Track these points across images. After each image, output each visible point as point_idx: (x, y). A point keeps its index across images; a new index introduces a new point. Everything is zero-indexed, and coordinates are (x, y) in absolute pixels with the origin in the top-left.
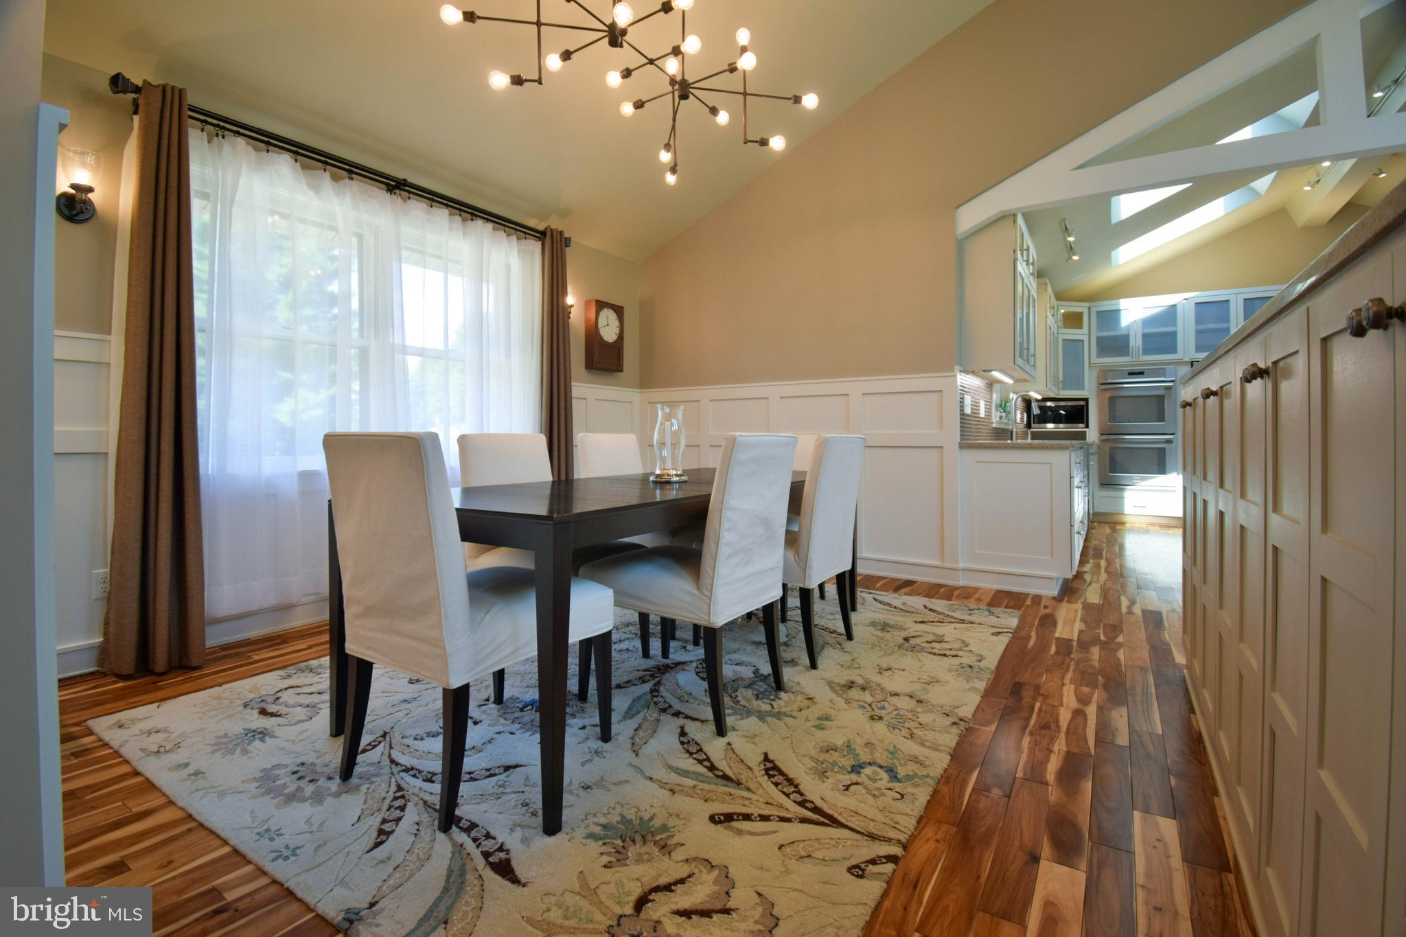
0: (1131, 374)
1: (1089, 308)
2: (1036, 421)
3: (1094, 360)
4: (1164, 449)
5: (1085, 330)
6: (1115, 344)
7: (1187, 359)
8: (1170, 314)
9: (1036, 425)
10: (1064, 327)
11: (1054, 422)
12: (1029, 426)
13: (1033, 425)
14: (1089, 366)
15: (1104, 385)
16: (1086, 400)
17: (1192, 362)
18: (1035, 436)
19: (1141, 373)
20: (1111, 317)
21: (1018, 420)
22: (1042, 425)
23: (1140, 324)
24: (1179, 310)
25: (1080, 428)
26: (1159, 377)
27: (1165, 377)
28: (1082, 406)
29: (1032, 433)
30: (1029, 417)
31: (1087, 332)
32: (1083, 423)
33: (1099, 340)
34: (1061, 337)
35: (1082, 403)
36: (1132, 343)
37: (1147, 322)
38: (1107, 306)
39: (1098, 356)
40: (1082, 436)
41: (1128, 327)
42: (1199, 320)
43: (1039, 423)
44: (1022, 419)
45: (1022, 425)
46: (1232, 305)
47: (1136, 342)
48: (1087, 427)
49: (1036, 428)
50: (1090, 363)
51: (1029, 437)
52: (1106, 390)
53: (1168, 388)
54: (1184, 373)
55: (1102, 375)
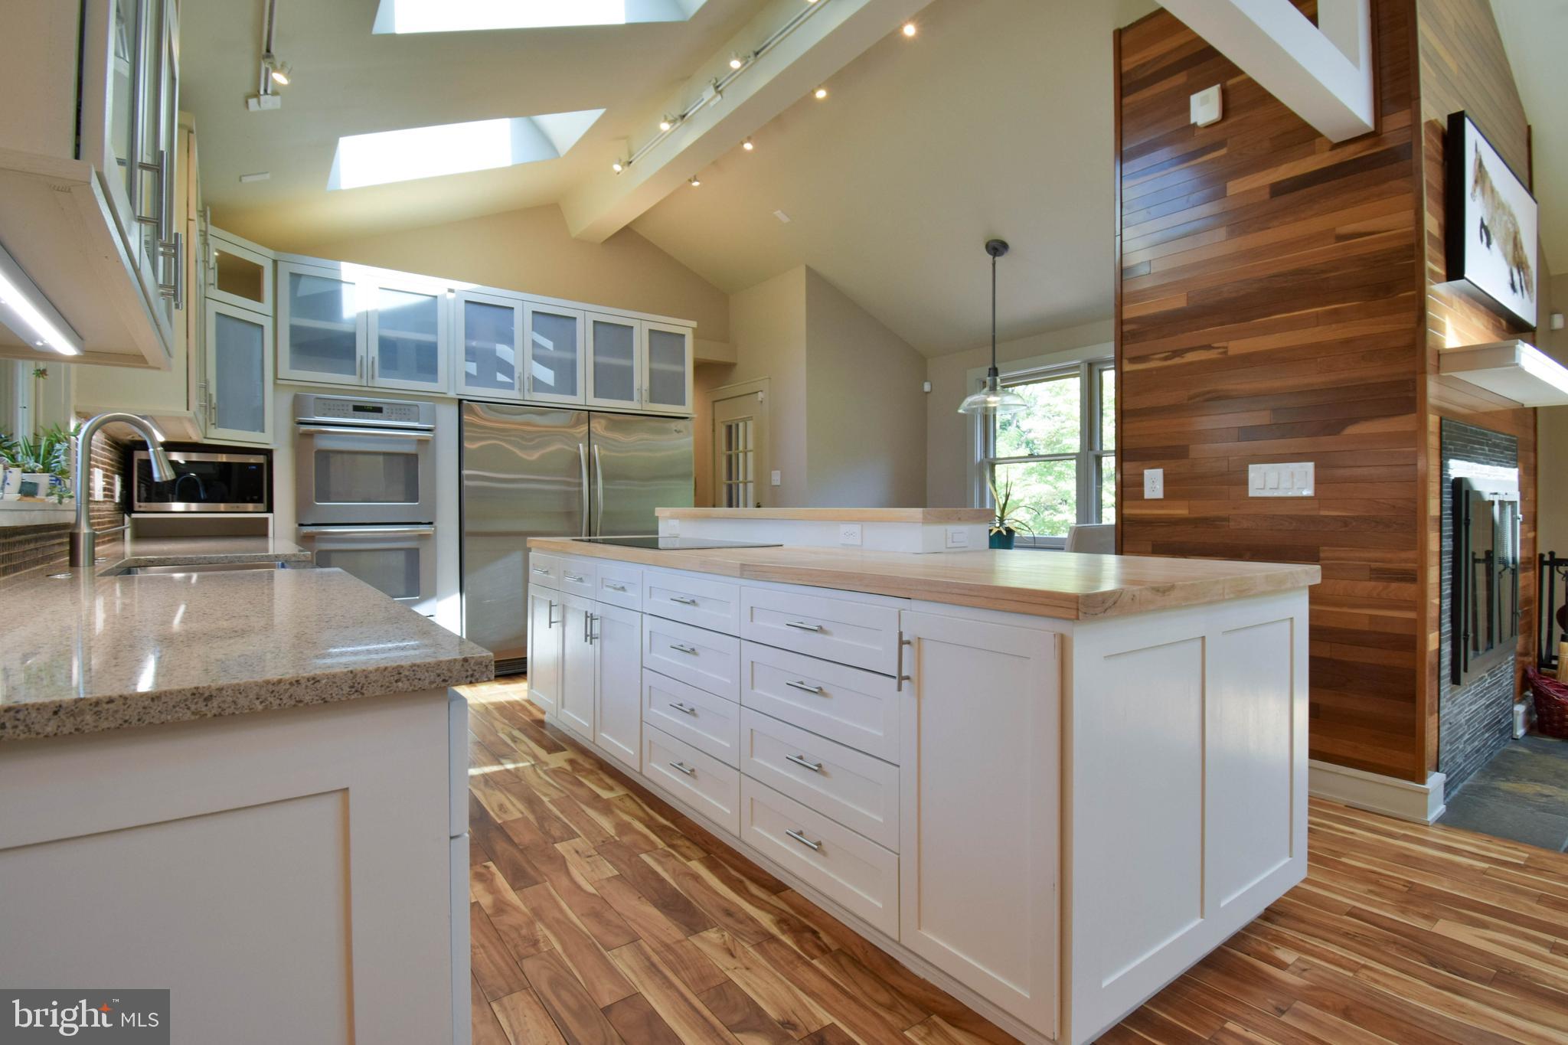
0: (359, 409)
1: (275, 262)
2: (144, 494)
3: (285, 371)
4: (417, 550)
5: (266, 306)
6: (327, 347)
7: (452, 394)
8: (426, 313)
9: (144, 506)
10: (221, 287)
11: (180, 500)
12: (126, 506)
13: (137, 505)
14: (275, 384)
15: (303, 436)
16: (268, 453)
17: (460, 401)
18: (143, 532)
19: (378, 410)
20: (327, 300)
21: (98, 494)
22: (155, 506)
23: (376, 318)
24: (442, 305)
25: (249, 512)
26: (409, 420)
27: (417, 420)
28: (259, 466)
29: (135, 522)
30: (127, 486)
31: (269, 311)
32: (260, 501)
33: (295, 331)
34: (213, 308)
35: (260, 459)
36: (360, 350)
37: (386, 317)
38: (312, 266)
39: (293, 367)
40: (258, 528)
41: (354, 322)
42: (471, 332)
43: (148, 500)
44: (108, 490)
45: (110, 506)
46: (517, 313)
47: (367, 350)
48: (270, 509)
49: (147, 512)
50: (276, 378)
51: (128, 533)
52: (310, 435)
53: (421, 442)
54: (448, 418)
55: (298, 405)
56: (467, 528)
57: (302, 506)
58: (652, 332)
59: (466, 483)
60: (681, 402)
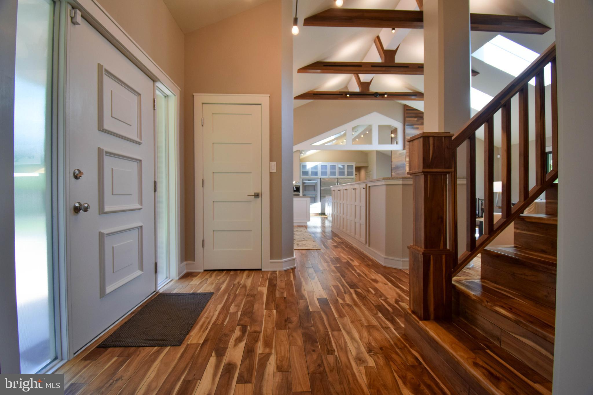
0: (309, 180)
4: (316, 197)
6: (305, 173)
7: (319, 177)
8: (316, 167)
14: (301, 178)
15: (303, 184)
16: (300, 186)
19: (311, 180)
20: (304, 166)
23: (311, 168)
24: (318, 166)
26: (315, 181)
33: (302, 172)
35: (299, 187)
37: (312, 168)
38: (304, 163)
39: (302, 176)
40: (299, 195)
41: (308, 169)
42: (322, 168)
46: (328, 166)
47: (310, 173)
48: (300, 192)
52: (304, 184)
53: (316, 184)
54: (319, 180)
55: (303, 180)
56: (321, 195)
57: (303, 192)
58: (348, 165)
59: (321, 188)
60: (352, 175)
